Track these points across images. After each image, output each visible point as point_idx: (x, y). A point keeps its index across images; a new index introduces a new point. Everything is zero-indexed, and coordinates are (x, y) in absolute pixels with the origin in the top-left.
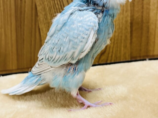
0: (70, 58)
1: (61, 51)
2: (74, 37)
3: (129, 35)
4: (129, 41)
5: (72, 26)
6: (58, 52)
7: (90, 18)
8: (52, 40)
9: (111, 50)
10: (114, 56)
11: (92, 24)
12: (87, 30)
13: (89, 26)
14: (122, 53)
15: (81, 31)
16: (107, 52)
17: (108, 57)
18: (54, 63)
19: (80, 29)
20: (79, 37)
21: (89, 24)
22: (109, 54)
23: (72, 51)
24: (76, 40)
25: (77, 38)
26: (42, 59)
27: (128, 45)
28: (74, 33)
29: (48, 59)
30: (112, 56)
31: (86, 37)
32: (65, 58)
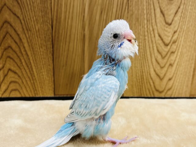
0: (94, 113)
1: (87, 107)
2: (98, 97)
3: (191, 78)
4: (190, 82)
5: (98, 86)
6: (85, 108)
7: (112, 81)
8: (81, 98)
9: (176, 87)
10: (177, 92)
11: (113, 87)
12: (109, 91)
13: (111, 88)
14: (184, 91)
15: (104, 92)
16: (172, 89)
17: (173, 92)
18: (82, 116)
19: (104, 90)
20: (102, 97)
21: (111, 86)
22: (174, 90)
23: (96, 108)
24: (99, 99)
25: (100, 97)
26: (73, 112)
27: (190, 85)
28: (98, 93)
29: (77, 113)
30: (176, 92)
31: (107, 97)
32: (90, 114)
